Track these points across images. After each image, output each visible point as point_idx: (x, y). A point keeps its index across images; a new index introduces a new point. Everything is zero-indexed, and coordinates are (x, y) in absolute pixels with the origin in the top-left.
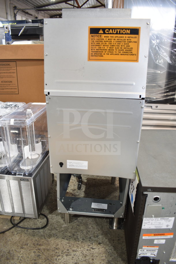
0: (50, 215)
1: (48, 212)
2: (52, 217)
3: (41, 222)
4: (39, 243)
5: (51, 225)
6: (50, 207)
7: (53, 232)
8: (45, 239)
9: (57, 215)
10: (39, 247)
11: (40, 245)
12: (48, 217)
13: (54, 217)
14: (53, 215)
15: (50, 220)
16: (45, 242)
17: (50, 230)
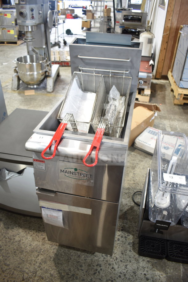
0: (132, 205)
1: (135, 208)
2: (130, 203)
3: (138, 199)
4: (135, 184)
5: (130, 196)
6: (134, 213)
7: (127, 191)
8: (132, 187)
9: (127, 204)
10: (134, 182)
11: (134, 183)
12: (133, 203)
13: (128, 203)
14: (129, 204)
15: (131, 200)
16: (131, 185)
17: (130, 193)
